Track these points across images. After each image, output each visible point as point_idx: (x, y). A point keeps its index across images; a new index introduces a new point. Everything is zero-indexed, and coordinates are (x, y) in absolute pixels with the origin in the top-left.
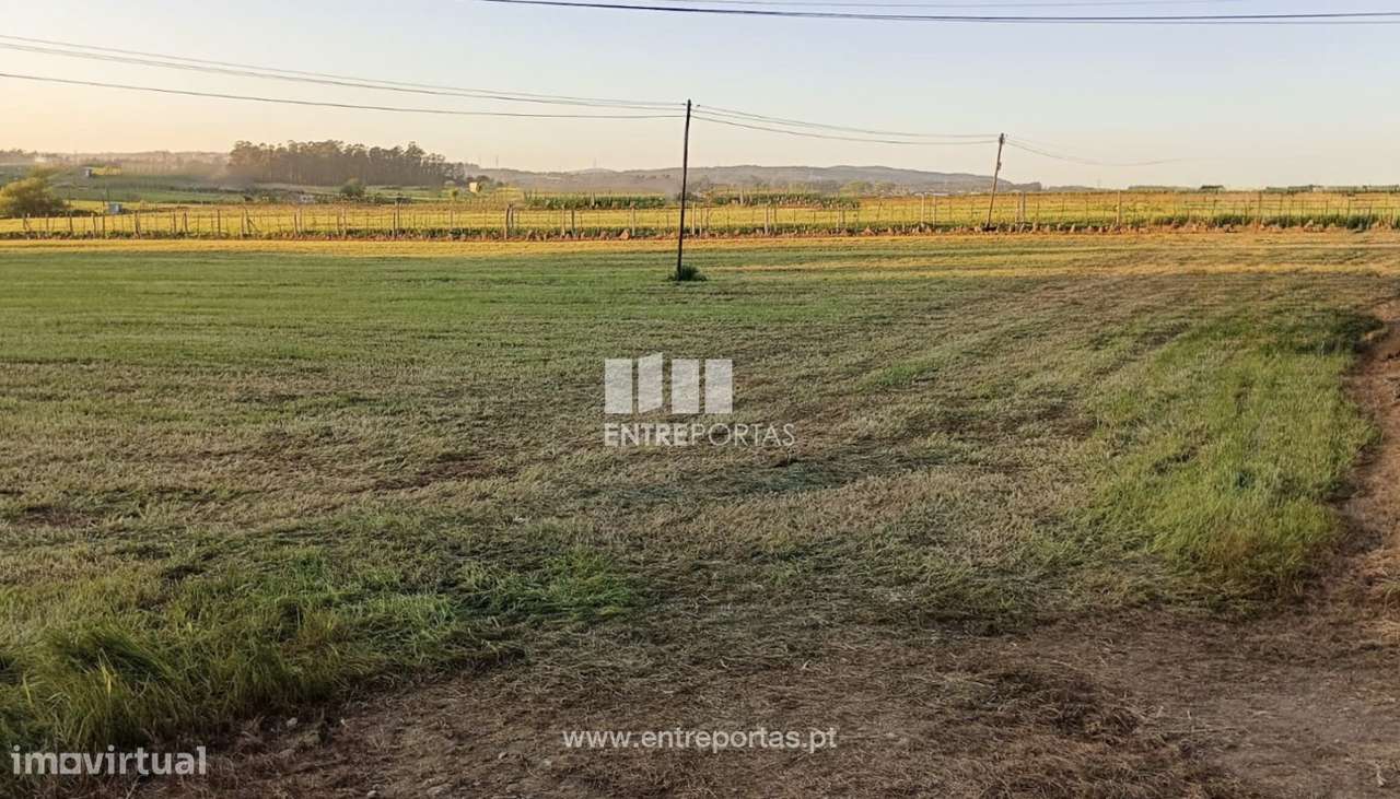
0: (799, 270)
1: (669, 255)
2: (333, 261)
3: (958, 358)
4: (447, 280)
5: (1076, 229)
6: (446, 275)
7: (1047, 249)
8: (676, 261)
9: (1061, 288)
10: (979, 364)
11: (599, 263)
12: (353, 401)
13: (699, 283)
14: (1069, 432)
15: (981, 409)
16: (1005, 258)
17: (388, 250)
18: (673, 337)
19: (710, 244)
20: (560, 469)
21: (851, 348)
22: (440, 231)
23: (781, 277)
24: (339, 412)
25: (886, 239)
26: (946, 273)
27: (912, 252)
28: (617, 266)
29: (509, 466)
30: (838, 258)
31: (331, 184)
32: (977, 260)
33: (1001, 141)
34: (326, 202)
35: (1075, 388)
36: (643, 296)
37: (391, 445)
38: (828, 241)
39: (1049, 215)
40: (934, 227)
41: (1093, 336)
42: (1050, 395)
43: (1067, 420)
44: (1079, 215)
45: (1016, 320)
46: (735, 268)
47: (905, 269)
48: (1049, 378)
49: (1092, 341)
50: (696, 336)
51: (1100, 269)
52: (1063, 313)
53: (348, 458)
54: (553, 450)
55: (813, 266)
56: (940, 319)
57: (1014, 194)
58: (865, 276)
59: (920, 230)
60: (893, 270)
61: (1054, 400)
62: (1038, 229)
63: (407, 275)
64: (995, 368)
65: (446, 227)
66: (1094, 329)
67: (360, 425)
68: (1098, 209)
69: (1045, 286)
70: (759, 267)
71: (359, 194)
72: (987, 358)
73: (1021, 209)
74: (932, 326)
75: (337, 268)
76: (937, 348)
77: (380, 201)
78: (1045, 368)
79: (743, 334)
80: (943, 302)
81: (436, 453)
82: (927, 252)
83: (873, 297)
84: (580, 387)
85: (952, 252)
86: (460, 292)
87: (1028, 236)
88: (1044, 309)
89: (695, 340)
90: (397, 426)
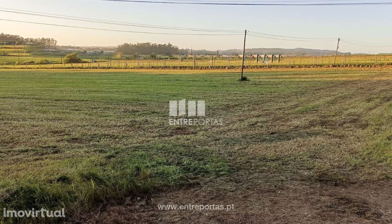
0: (277, 78)
1: (239, 73)
2: (148, 75)
3: (324, 104)
4: (178, 80)
5: (362, 66)
6: (177, 79)
7: (352, 72)
8: (241, 75)
9: (357, 84)
10: (331, 106)
11: (219, 75)
12: (153, 113)
13: (248, 81)
14: (360, 127)
15: (332, 119)
16: (339, 75)
17: (162, 72)
18: (240, 96)
19: (251, 70)
20: (209, 133)
21: (292, 101)
22: (176, 67)
23: (272, 80)
24: (150, 115)
25: (303, 69)
26: (321, 79)
27: (311, 73)
28: (224, 77)
29: (194, 132)
30: (288, 75)
31: (148, 54)
32: (330, 75)
33: (339, 40)
34: (146, 59)
35: (362, 114)
36: (232, 85)
37: (163, 125)
38: (285, 70)
39: (354, 62)
40: (317, 66)
41: (367, 98)
42: (354, 115)
43: (359, 123)
44: (363, 62)
45: (343, 93)
46: (258, 77)
47: (308, 78)
48: (353, 111)
49: (367, 100)
50: (247, 96)
51: (369, 78)
52: (358, 91)
53: (152, 128)
54: (206, 128)
55: (281, 77)
56: (319, 92)
57: (342, 56)
58: (296, 80)
59: (313, 66)
60: (305, 78)
61: (355, 117)
62: (350, 66)
63: (168, 79)
64: (336, 107)
65: (178, 66)
66: (368, 96)
67: (155, 119)
68: (369, 60)
69: (352, 83)
70: (265, 77)
71: (155, 57)
72: (334, 104)
73: (345, 60)
74: (317, 95)
75: (149, 77)
76: (318, 101)
77: (160, 59)
78: (352, 107)
79: (260, 96)
80: (320, 87)
81: (175, 127)
82: (315, 73)
83: (299, 86)
84: (214, 110)
85: (323, 73)
86: (181, 84)
87: (347, 68)
88: (352, 90)
89: (246, 97)
90: (165, 119)
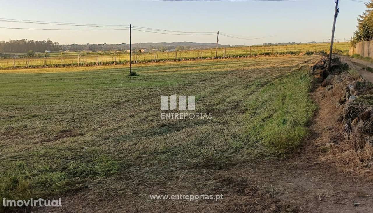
0: (165, 72)
1: (128, 69)
2: (25, 75)
3: (209, 94)
4: (62, 79)
5: (239, 57)
6: (61, 78)
7: (232, 63)
8: (130, 70)
9: (236, 73)
10: (215, 95)
11: (107, 72)
12: (33, 117)
13: (137, 76)
14: (239, 112)
15: (216, 107)
16: (221, 66)
17: (43, 71)
18: (130, 92)
19: (139, 65)
20: (98, 132)
21: (181, 93)
22: (59, 65)
23: (160, 74)
24: (29, 120)
25: (189, 62)
26: (205, 70)
27: (196, 65)
28: (113, 73)
29: (82, 133)
30: (176, 68)
31: (23, 52)
32: (214, 66)
33: (218, 33)
34: (23, 58)
35: (241, 100)
36: (121, 81)
37: (46, 129)
38: (173, 63)
39: (232, 53)
40: (202, 58)
41: (245, 86)
42: (234, 102)
43: (239, 109)
44: (240, 53)
45: (225, 82)
46: (147, 72)
47: (194, 70)
48: (234, 98)
49: (245, 87)
50: (136, 92)
51: (246, 68)
52: (237, 80)
53: (32, 134)
54: (95, 127)
55: (169, 70)
56: (204, 83)
57: (222, 48)
58: (183, 72)
59: (198, 59)
60: (191, 70)
61: (236, 104)
62: (229, 57)
63: (50, 78)
64: (218, 97)
65: (60, 64)
66: (245, 84)
67: (36, 123)
68: (245, 51)
69: (232, 73)
70: (154, 71)
71: (33, 54)
72: (217, 93)
73: (225, 52)
74: (202, 85)
75: (27, 77)
76: (204, 91)
77: (39, 57)
78: (233, 95)
79: (150, 90)
80: (205, 79)
81: (60, 130)
82: (200, 65)
83: (186, 78)
84: (103, 108)
85: (207, 65)
86: (66, 82)
87: (227, 59)
88: (232, 79)
89: (136, 93)
90: (48, 123)
